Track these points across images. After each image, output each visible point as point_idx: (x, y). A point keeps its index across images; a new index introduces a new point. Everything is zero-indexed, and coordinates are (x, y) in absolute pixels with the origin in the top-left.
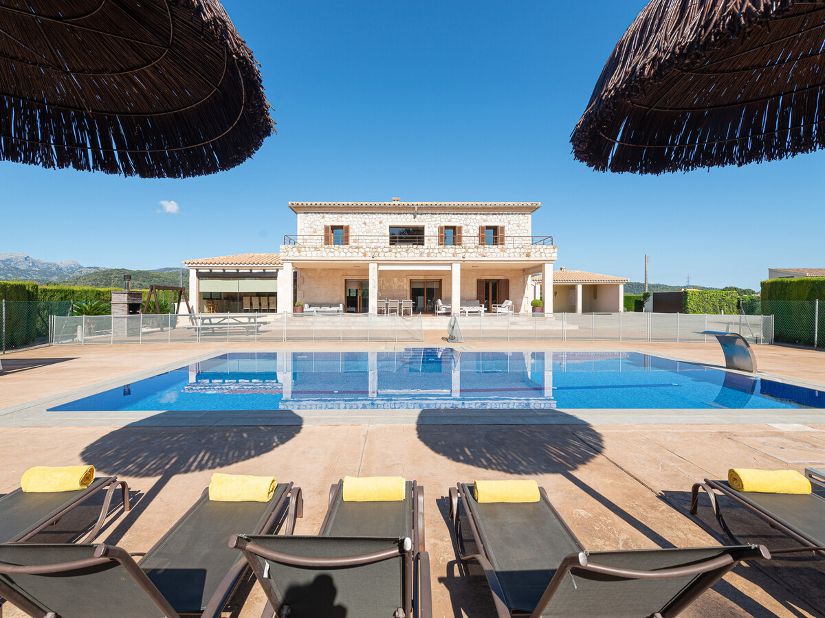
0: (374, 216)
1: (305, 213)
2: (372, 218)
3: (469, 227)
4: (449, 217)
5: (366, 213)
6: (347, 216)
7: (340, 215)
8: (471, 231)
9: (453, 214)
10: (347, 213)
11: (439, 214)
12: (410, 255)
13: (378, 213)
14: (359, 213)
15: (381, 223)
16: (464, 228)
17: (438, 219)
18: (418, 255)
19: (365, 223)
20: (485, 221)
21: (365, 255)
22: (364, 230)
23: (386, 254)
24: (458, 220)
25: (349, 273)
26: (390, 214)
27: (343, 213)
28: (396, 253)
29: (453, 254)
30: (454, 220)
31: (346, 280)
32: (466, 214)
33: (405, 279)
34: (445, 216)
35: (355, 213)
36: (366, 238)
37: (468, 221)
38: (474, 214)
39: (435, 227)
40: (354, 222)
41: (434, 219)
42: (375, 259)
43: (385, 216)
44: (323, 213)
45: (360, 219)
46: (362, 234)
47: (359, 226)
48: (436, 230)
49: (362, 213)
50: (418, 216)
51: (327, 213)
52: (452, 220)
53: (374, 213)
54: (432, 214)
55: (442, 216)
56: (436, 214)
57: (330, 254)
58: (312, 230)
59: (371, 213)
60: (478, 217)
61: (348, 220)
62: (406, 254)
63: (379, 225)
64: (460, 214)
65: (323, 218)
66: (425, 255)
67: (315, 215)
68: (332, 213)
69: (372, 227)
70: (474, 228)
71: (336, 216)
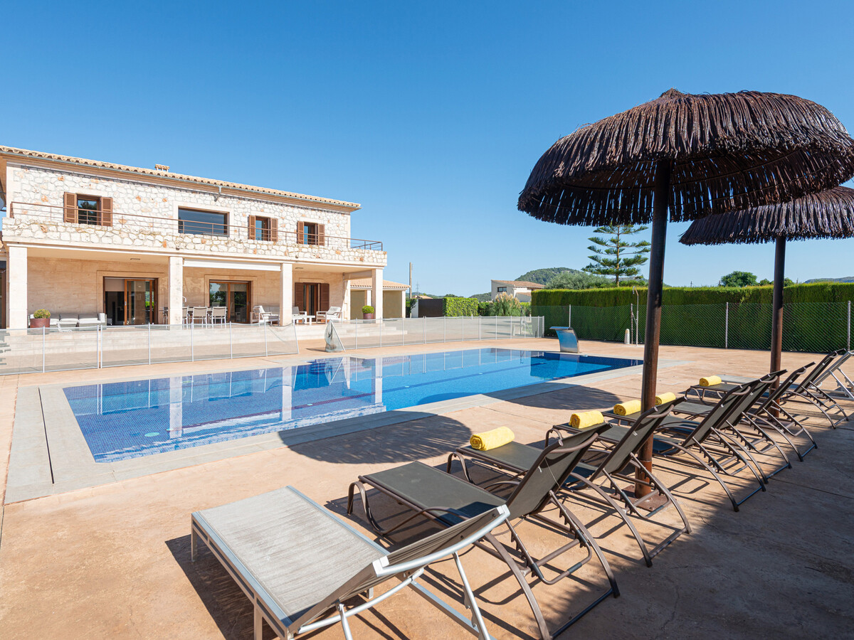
0: (154, 190)
1: (22, 167)
2: (151, 192)
3: (285, 221)
4: (261, 205)
5: (141, 184)
6: (106, 183)
7: (94, 180)
8: (288, 226)
9: (267, 203)
10: (108, 180)
11: (249, 200)
12: (231, 250)
13: (161, 187)
14: (128, 182)
15: (165, 200)
16: (280, 222)
17: (248, 206)
18: (242, 251)
19: (139, 198)
20: (303, 216)
21: (165, 245)
22: (137, 207)
23: (197, 246)
24: (272, 211)
25: (110, 267)
26: (180, 190)
27: (100, 178)
28: (211, 246)
29: (285, 253)
30: (268, 210)
31: (104, 277)
32: (282, 205)
33: (203, 279)
34: (257, 204)
35: (121, 181)
36: (141, 219)
37: (284, 214)
38: (292, 206)
39: (244, 216)
40: (120, 195)
41: (242, 206)
42: (180, 251)
43: (172, 192)
44: (61, 173)
45: (130, 191)
46: (134, 213)
47: (129, 201)
48: (246, 220)
49: (134, 183)
50: (221, 199)
51: (69, 174)
52: (265, 210)
53: (154, 186)
54: (239, 199)
55: (253, 203)
56: (244, 199)
57: (104, 240)
58: (38, 196)
59: (149, 185)
60: (296, 210)
61: (108, 189)
62: (225, 248)
63: (162, 204)
64: (275, 204)
65: (62, 179)
66: (251, 251)
67: (44, 174)
68: (78, 175)
69: (150, 205)
70: (292, 223)
71: (87, 180)
